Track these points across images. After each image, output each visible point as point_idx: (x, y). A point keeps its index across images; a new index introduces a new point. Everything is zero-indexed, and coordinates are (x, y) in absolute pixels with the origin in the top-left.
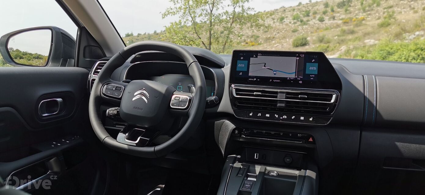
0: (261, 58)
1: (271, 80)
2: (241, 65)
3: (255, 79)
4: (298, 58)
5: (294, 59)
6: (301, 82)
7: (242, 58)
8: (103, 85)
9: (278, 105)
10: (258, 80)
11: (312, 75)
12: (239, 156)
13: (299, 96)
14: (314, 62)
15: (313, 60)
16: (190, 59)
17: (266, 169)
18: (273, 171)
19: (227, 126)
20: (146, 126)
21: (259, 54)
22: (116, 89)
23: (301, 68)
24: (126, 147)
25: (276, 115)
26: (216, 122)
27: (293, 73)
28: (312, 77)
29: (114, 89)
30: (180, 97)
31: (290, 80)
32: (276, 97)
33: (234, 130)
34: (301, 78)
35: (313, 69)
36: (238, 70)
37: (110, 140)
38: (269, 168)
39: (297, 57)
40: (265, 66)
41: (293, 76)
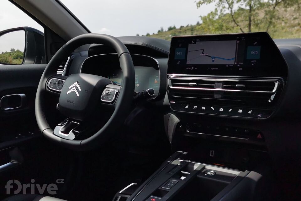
0: (200, 44)
1: (209, 69)
2: (179, 53)
3: (193, 68)
4: (238, 42)
5: (234, 43)
6: (240, 69)
7: (180, 45)
9: (215, 96)
10: (196, 69)
11: (253, 60)
12: (185, 153)
13: (236, 86)
14: (256, 45)
15: (256, 43)
16: (121, 50)
17: (204, 168)
18: (209, 170)
19: (172, 120)
21: (197, 40)
22: (58, 83)
23: (241, 53)
25: (212, 108)
26: (164, 115)
27: (233, 59)
28: (253, 63)
29: (56, 83)
30: (109, 90)
31: (229, 67)
32: (213, 87)
33: (178, 124)
34: (240, 64)
35: (254, 53)
36: (176, 58)
38: (208, 167)
39: (238, 40)
40: (203, 53)
41: (232, 63)
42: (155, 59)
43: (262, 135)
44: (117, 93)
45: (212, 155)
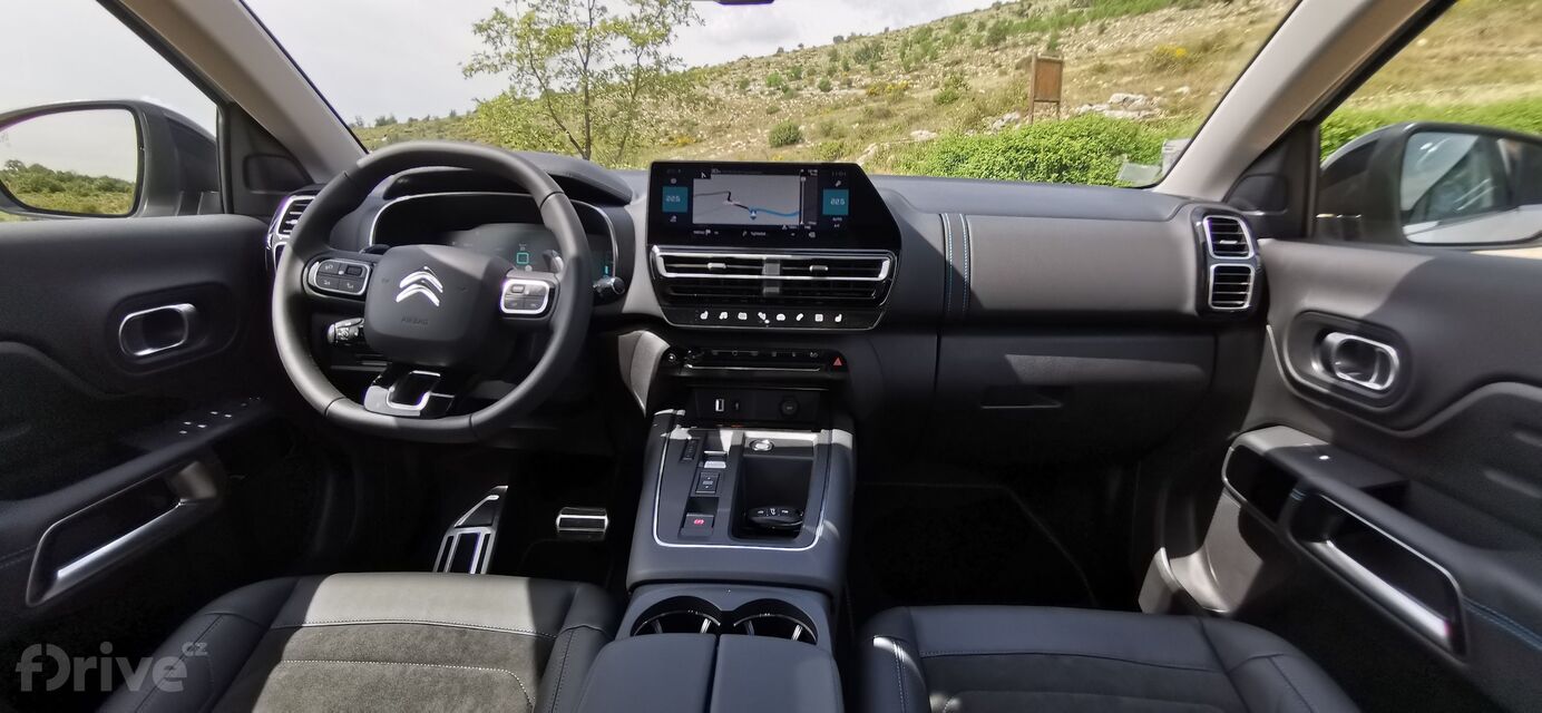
0: (718, 180)
1: (745, 233)
2: (673, 199)
3: (708, 231)
4: (804, 179)
5: (794, 184)
6: (812, 235)
7: (674, 181)
8: (308, 264)
9: (766, 290)
10: (716, 233)
11: (836, 217)
12: (681, 412)
13: (811, 268)
14: (840, 187)
15: (838, 183)
16: (544, 189)
17: (744, 438)
18: (760, 440)
19: (648, 345)
20: (443, 364)
21: (714, 171)
22: (346, 272)
23: (812, 204)
24: (390, 421)
25: (760, 314)
26: (621, 337)
27: (795, 214)
28: (837, 222)
29: (341, 273)
30: (524, 286)
31: (789, 230)
32: (759, 272)
33: (666, 354)
34: (812, 226)
35: (837, 203)
36: (665, 209)
37: (343, 409)
38: (751, 434)
39: (802, 175)
40: (729, 199)
41: (794, 221)
42: (598, 209)
43: (843, 360)
44: (552, 292)
45: (720, 408)
